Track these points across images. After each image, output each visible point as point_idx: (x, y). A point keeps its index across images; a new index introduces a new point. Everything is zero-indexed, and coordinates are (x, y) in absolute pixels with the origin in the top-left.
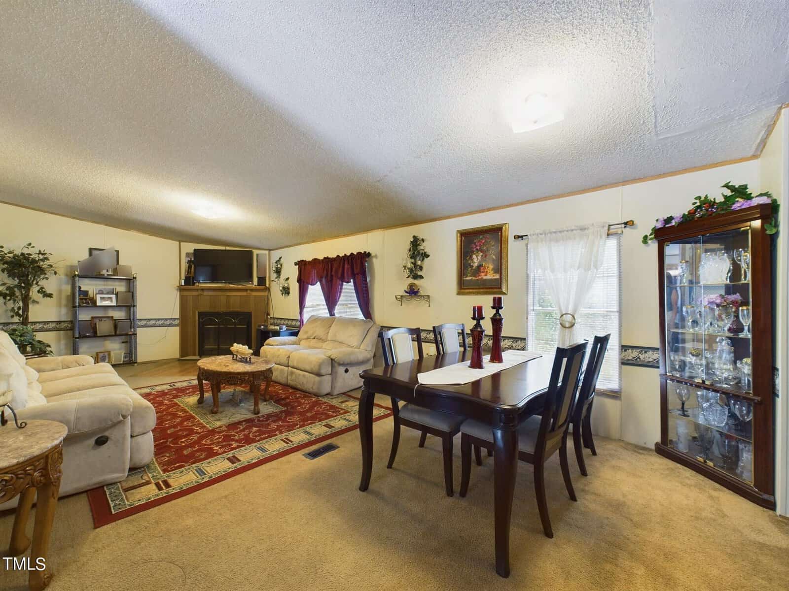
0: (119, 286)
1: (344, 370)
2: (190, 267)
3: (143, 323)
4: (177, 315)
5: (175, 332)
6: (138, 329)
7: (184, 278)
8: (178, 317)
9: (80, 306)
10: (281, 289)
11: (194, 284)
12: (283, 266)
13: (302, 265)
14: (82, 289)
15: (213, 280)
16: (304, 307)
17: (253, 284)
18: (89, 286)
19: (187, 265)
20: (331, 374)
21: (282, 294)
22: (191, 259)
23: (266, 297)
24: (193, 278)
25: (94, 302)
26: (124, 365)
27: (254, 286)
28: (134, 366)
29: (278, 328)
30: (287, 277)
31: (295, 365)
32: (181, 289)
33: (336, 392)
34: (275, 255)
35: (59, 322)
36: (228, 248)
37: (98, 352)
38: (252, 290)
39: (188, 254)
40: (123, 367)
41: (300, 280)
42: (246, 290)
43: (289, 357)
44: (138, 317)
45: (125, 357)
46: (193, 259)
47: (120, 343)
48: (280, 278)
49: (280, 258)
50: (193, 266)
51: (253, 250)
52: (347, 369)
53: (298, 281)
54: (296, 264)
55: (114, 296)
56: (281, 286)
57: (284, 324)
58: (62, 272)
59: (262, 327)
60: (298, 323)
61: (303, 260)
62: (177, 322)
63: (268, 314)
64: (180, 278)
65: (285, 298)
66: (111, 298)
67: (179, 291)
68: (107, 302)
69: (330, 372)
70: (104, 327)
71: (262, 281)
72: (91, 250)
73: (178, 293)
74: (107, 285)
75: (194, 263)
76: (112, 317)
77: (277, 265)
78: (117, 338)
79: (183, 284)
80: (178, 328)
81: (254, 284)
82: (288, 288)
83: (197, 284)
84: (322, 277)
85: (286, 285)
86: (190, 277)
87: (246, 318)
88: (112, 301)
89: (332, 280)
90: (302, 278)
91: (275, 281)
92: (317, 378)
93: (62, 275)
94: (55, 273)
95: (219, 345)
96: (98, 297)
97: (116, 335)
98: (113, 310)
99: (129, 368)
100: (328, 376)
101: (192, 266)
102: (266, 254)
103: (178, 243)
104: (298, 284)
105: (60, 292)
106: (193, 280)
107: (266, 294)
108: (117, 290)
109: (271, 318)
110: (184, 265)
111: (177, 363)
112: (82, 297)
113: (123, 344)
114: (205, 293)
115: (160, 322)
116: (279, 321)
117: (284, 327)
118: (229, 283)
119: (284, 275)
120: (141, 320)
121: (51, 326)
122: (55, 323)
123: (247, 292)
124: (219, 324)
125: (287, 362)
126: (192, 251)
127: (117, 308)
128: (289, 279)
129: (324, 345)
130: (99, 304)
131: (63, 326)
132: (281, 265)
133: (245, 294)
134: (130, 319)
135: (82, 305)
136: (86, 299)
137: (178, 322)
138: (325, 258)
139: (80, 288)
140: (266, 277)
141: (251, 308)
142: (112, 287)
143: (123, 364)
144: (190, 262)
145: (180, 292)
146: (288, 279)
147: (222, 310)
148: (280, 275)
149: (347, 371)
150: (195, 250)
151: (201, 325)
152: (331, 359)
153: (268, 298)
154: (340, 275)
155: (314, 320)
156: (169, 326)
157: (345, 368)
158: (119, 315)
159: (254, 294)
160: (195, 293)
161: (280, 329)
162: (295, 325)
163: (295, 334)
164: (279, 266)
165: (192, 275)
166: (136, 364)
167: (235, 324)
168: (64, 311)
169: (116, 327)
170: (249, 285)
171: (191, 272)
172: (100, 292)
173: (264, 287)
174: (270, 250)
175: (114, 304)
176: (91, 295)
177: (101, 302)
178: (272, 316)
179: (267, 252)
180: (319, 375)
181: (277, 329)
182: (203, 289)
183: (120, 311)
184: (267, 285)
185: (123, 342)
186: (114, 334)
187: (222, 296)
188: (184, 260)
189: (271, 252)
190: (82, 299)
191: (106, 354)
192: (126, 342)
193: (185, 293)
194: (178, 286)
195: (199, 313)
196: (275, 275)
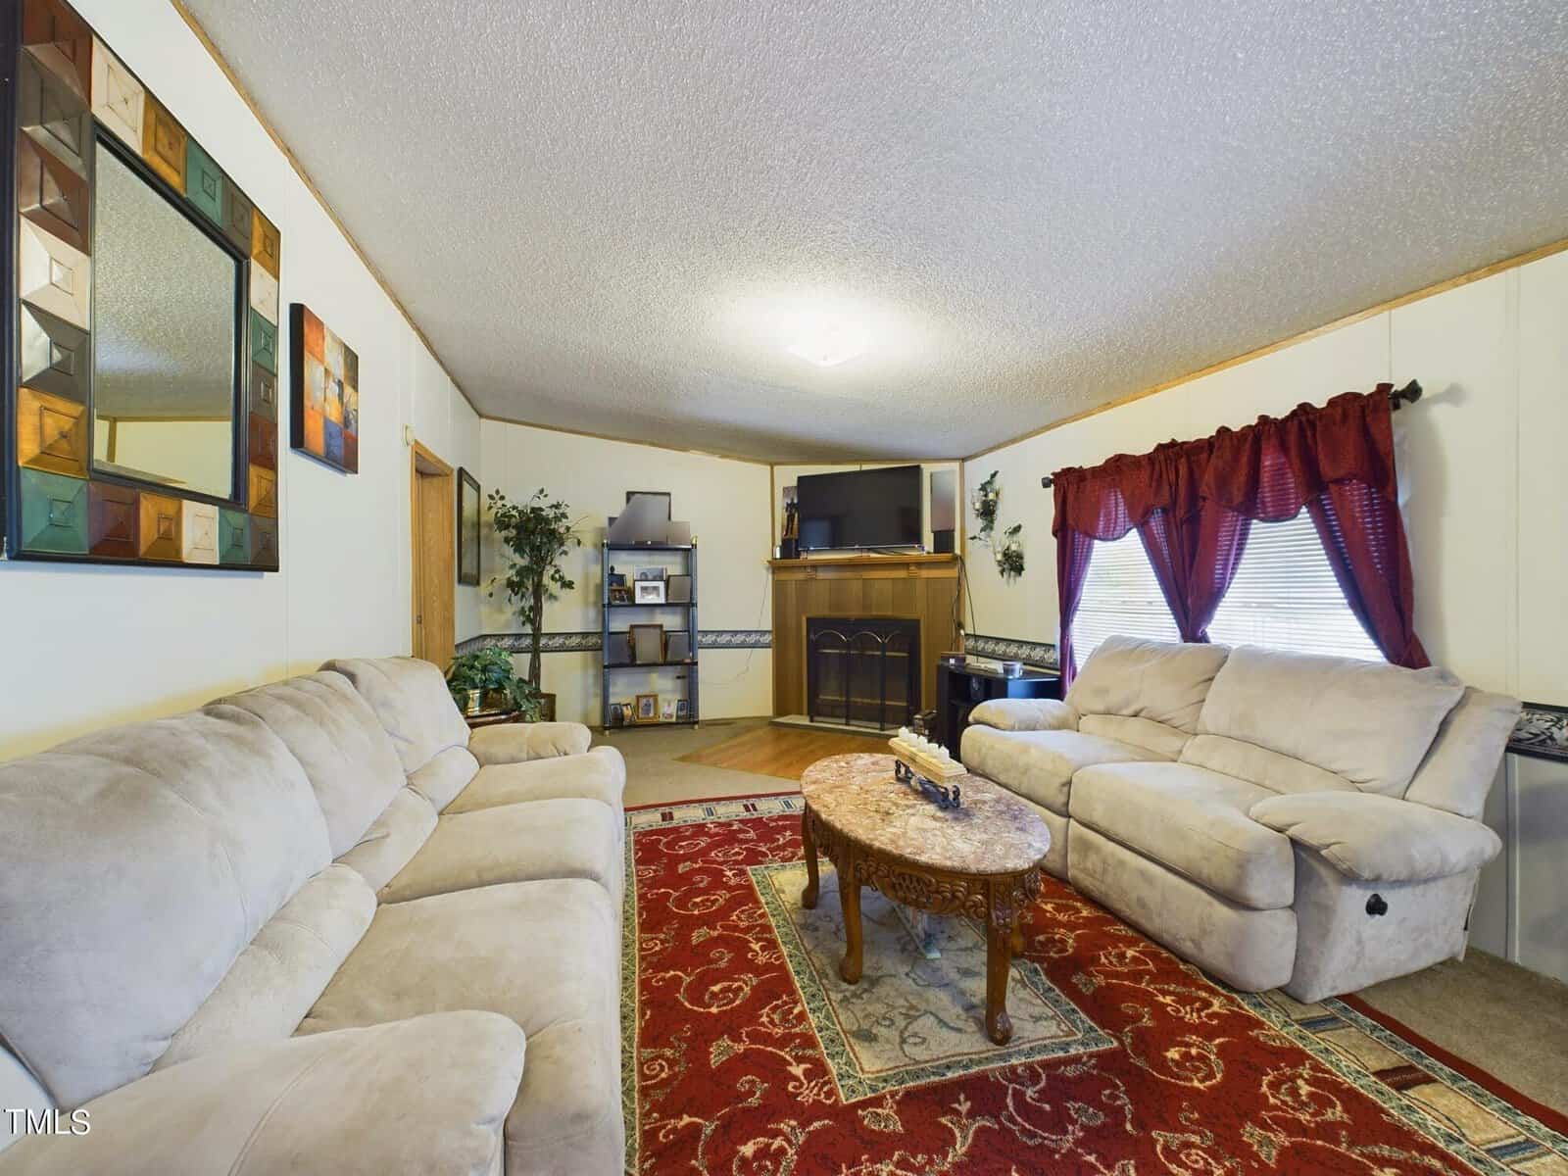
0: (672, 563)
1: (1366, 900)
2: (790, 518)
3: (710, 639)
4: (768, 625)
5: (764, 659)
6: (700, 650)
7: (780, 543)
8: (770, 629)
9: (610, 605)
10: (999, 557)
11: (798, 555)
12: (1000, 496)
13: (1068, 484)
14: (616, 572)
15: (835, 544)
16: (1076, 609)
17: (923, 550)
18: (628, 565)
19: (786, 515)
20: (1291, 907)
21: (1002, 572)
22: (792, 500)
23: (955, 582)
24: (797, 541)
25: (631, 593)
26: (679, 726)
27: (925, 554)
28: (693, 728)
29: (998, 667)
30: (1016, 525)
31: (1099, 816)
32: (775, 567)
33: (1320, 990)
34: (978, 471)
35: (585, 635)
36: (866, 467)
37: (640, 694)
38: (920, 564)
39: (786, 490)
40: (678, 729)
41: (1063, 529)
42: (906, 565)
43: (1069, 783)
44: (700, 627)
45: (680, 709)
46: (796, 501)
47: (673, 679)
48: (992, 529)
49: (993, 476)
50: (796, 515)
51: (923, 465)
52: (1376, 896)
53: (1055, 534)
54: (1046, 483)
55: (661, 585)
56: (1000, 549)
57: (1015, 658)
58: (589, 540)
59: (952, 661)
60: (1055, 656)
61: (1069, 469)
62: (768, 638)
63: (960, 626)
64: (773, 544)
65: (1008, 583)
66: (656, 589)
67: (770, 571)
68: (650, 597)
69: (1290, 901)
70: (648, 646)
71: (944, 539)
72: (630, 495)
73: (770, 577)
74: (653, 563)
75: (797, 510)
76: (661, 626)
77: (986, 496)
78: (669, 668)
79: (778, 556)
80: (769, 653)
81: (926, 548)
82: (1020, 556)
83: (803, 556)
84: (1148, 512)
85: (1014, 547)
86: (790, 540)
87: (906, 633)
88: (658, 595)
89: (1193, 519)
90: (1070, 521)
91: (980, 539)
92: (1222, 912)
93: (588, 547)
94: (579, 543)
95: (848, 695)
96: (638, 585)
97: (666, 664)
98: (663, 613)
99: (687, 731)
100: (1279, 912)
101: (794, 516)
102: (953, 472)
103: (769, 468)
104: (1054, 542)
105: (586, 577)
106: (796, 548)
107: (953, 573)
108: (669, 573)
109: (966, 635)
110: (781, 515)
111: (767, 729)
112: (615, 587)
113: (679, 681)
114: (822, 575)
115: (739, 638)
116: (1001, 648)
117: (1018, 666)
118: (869, 550)
119: (1003, 520)
120: (706, 633)
121: (575, 641)
122: (578, 636)
123: (908, 569)
124: (848, 646)
125: (1062, 799)
126: (794, 483)
127: (668, 609)
128: (1022, 529)
129: (1192, 748)
130: (639, 600)
131: (592, 641)
132: (997, 494)
133: (902, 574)
134: (689, 631)
135: (613, 603)
136: (620, 591)
137: (771, 638)
138: (1161, 447)
139: (612, 569)
140: (953, 531)
141: (918, 610)
142: (660, 567)
143: (677, 724)
144: (790, 507)
145: (773, 573)
146: (1017, 529)
147: (854, 612)
148: (992, 522)
149: (1376, 907)
150: (800, 479)
151: (813, 648)
152: (1295, 843)
153: (959, 584)
154: (1238, 497)
155: (1123, 652)
156: (753, 646)
157: (1369, 894)
158: (671, 621)
159: (925, 573)
160: (801, 576)
161: (1007, 671)
162: (1043, 658)
163: (1053, 690)
164: (991, 496)
165: (795, 535)
166: (696, 727)
167: (883, 647)
168: (592, 613)
169: (665, 646)
170: (913, 553)
171: (792, 528)
172: (643, 577)
173: (951, 555)
174: (964, 460)
175: (662, 600)
176: (629, 583)
177: (643, 597)
178: (970, 631)
179: (956, 466)
180: (1233, 899)
181: (995, 672)
182: (815, 566)
183: (674, 613)
184: (958, 551)
185: (678, 678)
186: (661, 660)
187: (854, 583)
188: (781, 503)
189: (968, 464)
190: (615, 590)
191: (651, 700)
192: (683, 677)
193: (784, 576)
194: (769, 562)
195: (808, 619)
196: (980, 523)
